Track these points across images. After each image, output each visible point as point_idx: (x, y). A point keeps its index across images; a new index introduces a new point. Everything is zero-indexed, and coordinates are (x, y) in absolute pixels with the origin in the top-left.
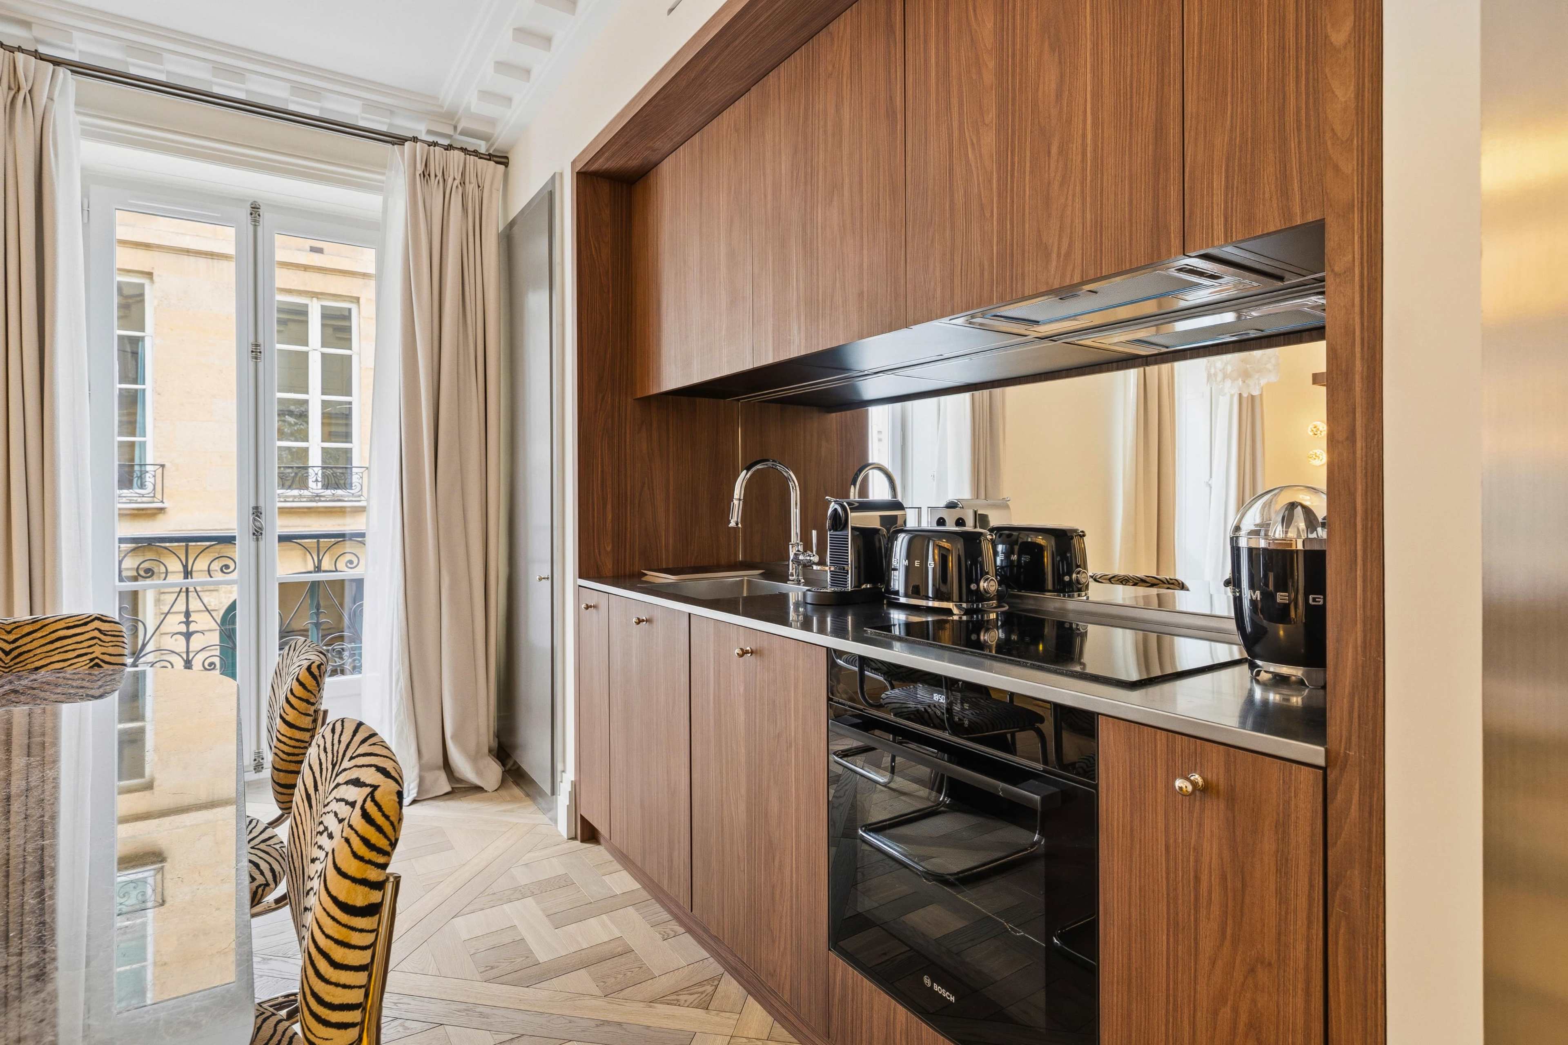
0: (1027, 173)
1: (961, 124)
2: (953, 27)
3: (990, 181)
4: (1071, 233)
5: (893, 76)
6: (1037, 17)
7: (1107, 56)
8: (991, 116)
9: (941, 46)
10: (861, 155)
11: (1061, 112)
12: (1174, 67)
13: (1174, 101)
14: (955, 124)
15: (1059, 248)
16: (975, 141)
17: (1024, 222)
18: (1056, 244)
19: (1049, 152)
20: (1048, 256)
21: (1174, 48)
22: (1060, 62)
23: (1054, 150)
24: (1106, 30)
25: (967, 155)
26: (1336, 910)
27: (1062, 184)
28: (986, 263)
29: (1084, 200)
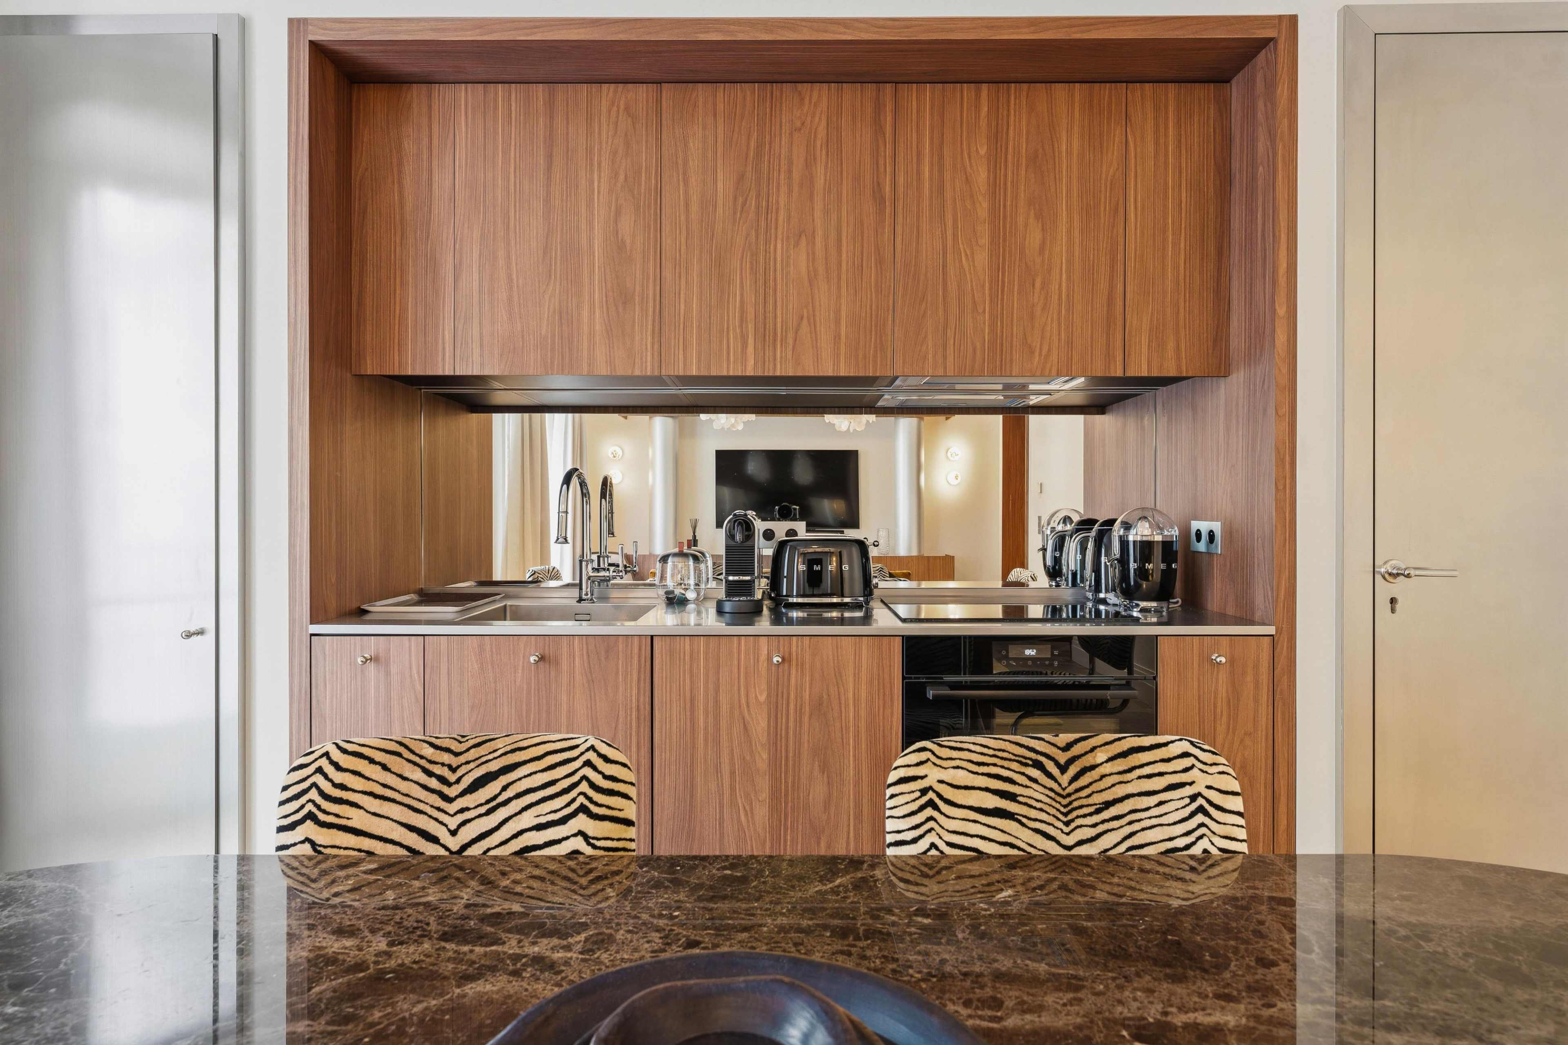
0: (1016, 293)
1: (955, 236)
2: (948, 161)
3: (983, 286)
4: (1050, 343)
5: (882, 169)
6: (1025, 191)
7: (1077, 241)
8: (985, 241)
9: (936, 168)
10: (839, 219)
11: (1043, 261)
12: (1120, 267)
13: (1120, 287)
14: (949, 233)
15: (1041, 349)
16: (968, 253)
17: (1012, 325)
18: (1038, 346)
19: (1034, 285)
20: (1032, 352)
21: (1120, 256)
22: (1043, 229)
23: (1038, 284)
24: (1077, 224)
25: (961, 261)
26: (1277, 697)
27: (1043, 309)
28: (978, 345)
29: (1059, 324)
